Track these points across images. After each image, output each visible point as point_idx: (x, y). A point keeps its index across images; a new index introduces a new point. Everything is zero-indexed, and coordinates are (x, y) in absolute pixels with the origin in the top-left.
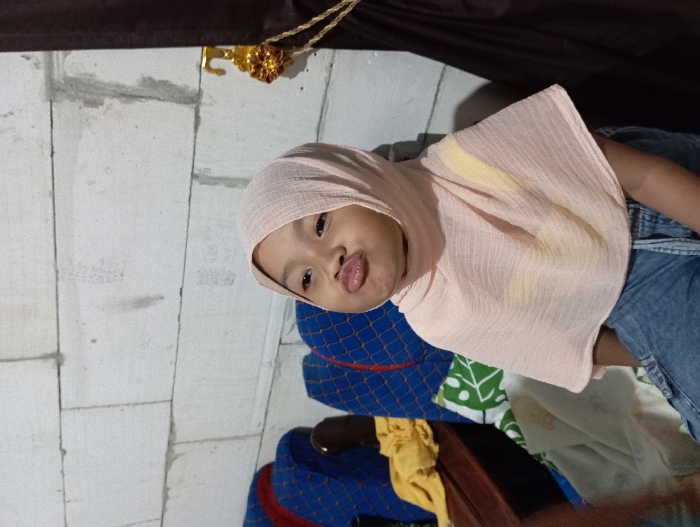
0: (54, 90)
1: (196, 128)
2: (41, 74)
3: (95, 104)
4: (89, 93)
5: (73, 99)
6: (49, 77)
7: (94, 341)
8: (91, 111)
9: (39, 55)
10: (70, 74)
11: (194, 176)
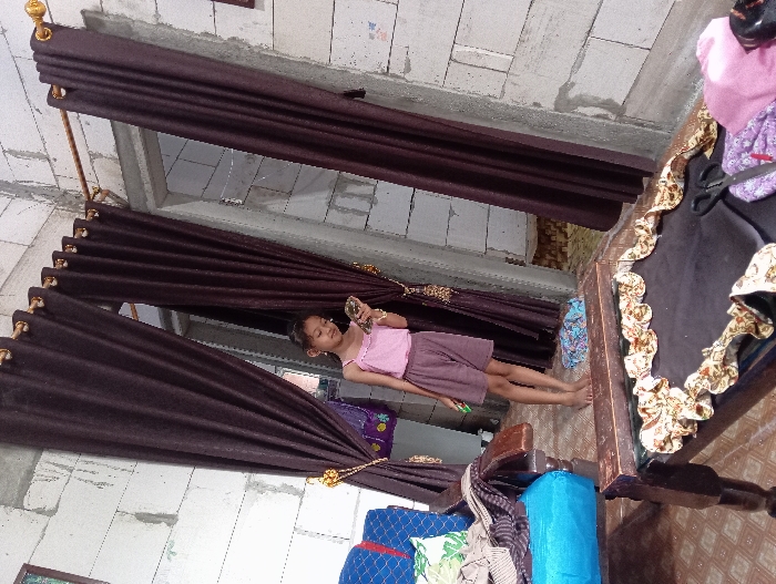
0: (248, 486)
1: (300, 507)
2: (245, 480)
3: (261, 492)
4: (261, 488)
5: (254, 489)
6: (248, 482)
8: (260, 495)
9: (247, 473)
10: (257, 481)
11: (295, 529)
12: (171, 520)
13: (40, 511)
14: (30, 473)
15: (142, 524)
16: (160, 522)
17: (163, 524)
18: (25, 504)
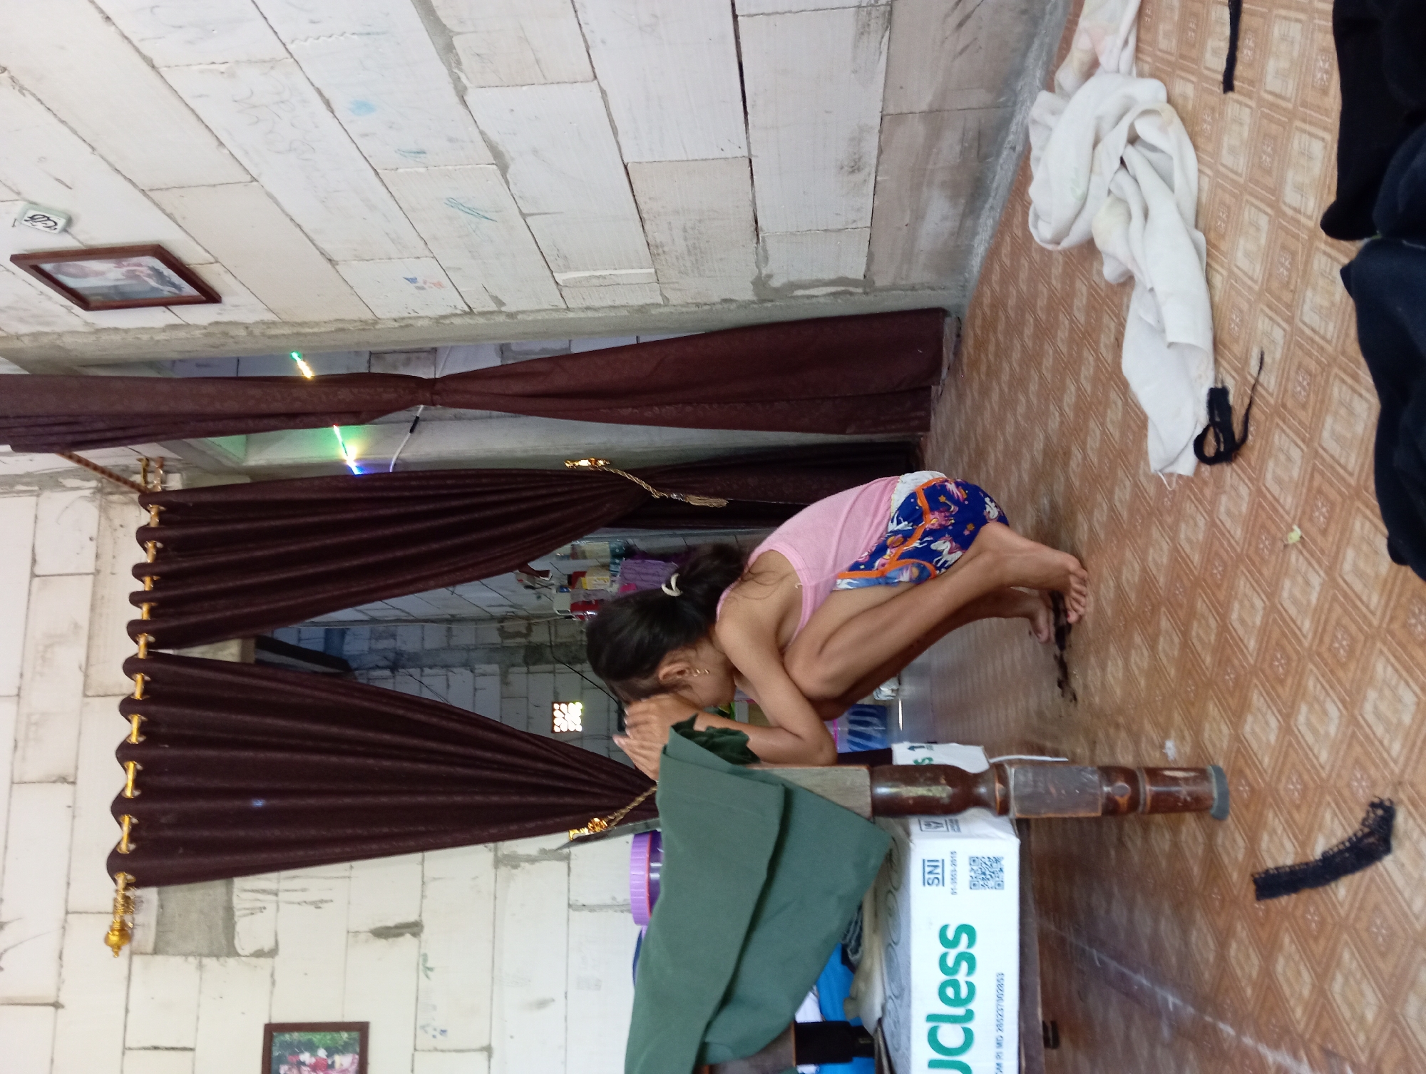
0: (498, 862)
1: (569, 875)
2: (491, 855)
3: (515, 867)
4: (513, 861)
5: (506, 865)
6: (496, 855)
7: (512, 1037)
8: (514, 871)
9: (491, 845)
10: (506, 853)
11: (570, 906)
12: (414, 928)
13: (259, 954)
14: (229, 910)
15: (382, 943)
16: (401, 935)
17: (408, 936)
18: (240, 951)
